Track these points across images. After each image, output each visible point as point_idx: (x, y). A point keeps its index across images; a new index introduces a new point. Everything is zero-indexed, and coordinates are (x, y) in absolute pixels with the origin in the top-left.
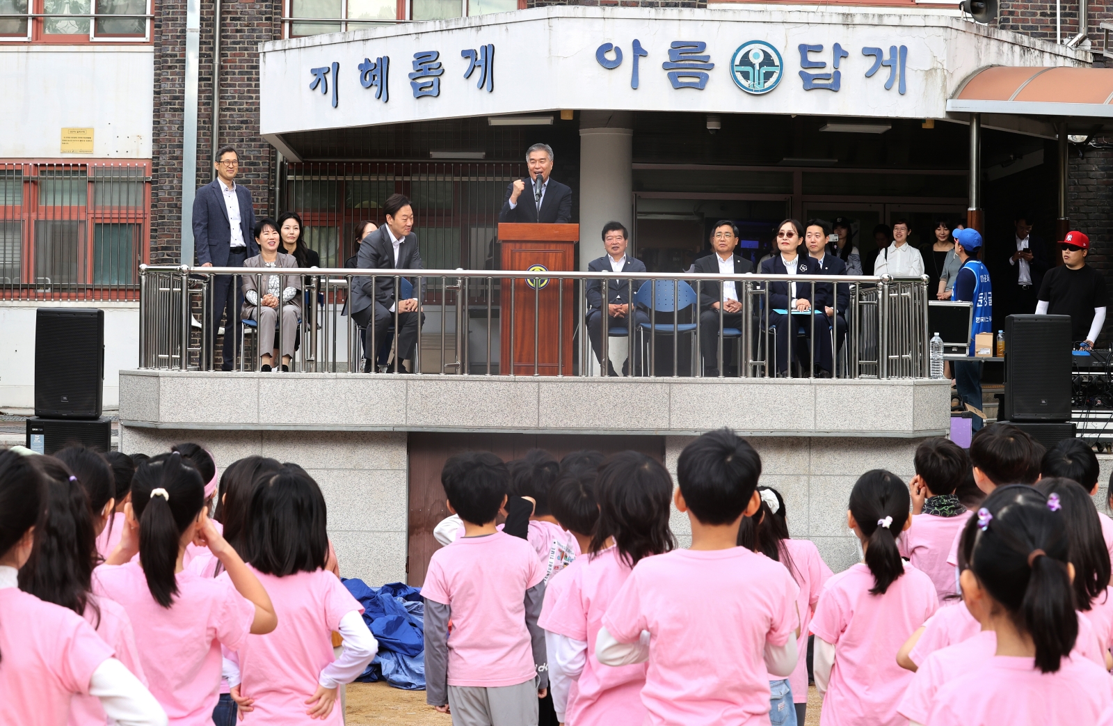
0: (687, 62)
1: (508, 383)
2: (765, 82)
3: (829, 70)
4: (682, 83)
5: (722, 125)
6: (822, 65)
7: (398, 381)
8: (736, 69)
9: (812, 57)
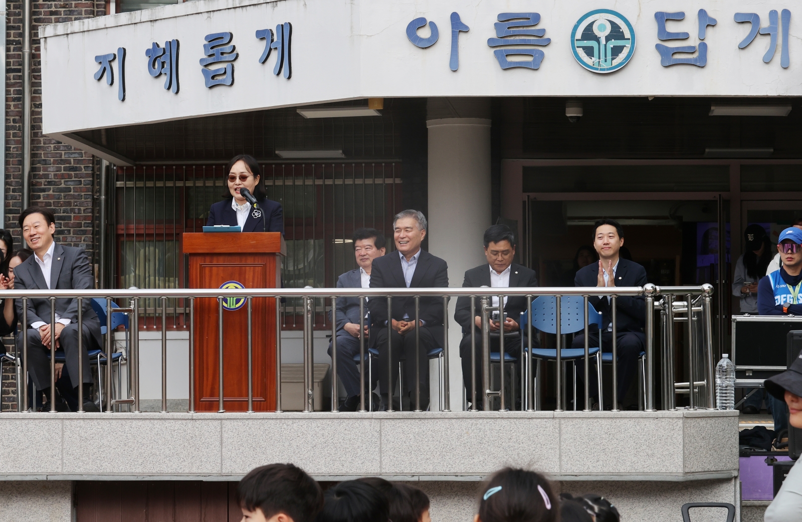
0: (517, 38)
1: (184, 422)
2: (613, 59)
3: (694, 41)
4: (511, 63)
5: (584, 112)
6: (685, 37)
7: (52, 421)
8: (577, 44)
9: (672, 28)
